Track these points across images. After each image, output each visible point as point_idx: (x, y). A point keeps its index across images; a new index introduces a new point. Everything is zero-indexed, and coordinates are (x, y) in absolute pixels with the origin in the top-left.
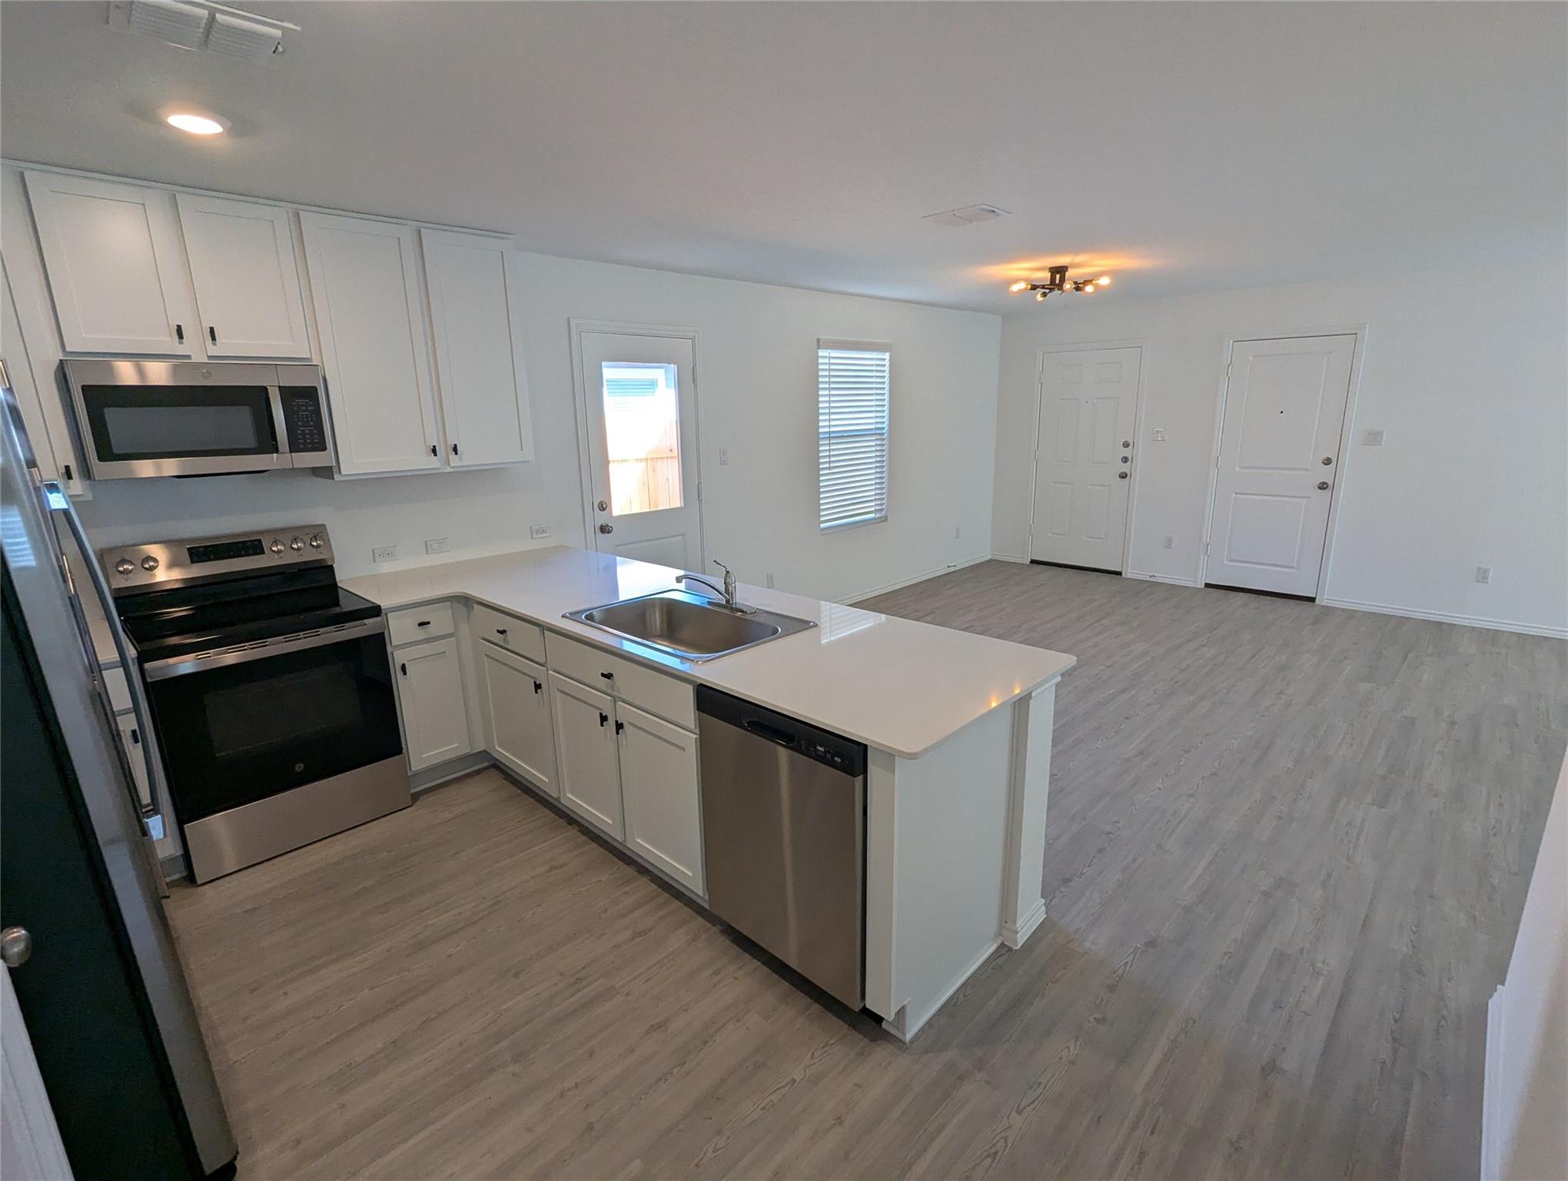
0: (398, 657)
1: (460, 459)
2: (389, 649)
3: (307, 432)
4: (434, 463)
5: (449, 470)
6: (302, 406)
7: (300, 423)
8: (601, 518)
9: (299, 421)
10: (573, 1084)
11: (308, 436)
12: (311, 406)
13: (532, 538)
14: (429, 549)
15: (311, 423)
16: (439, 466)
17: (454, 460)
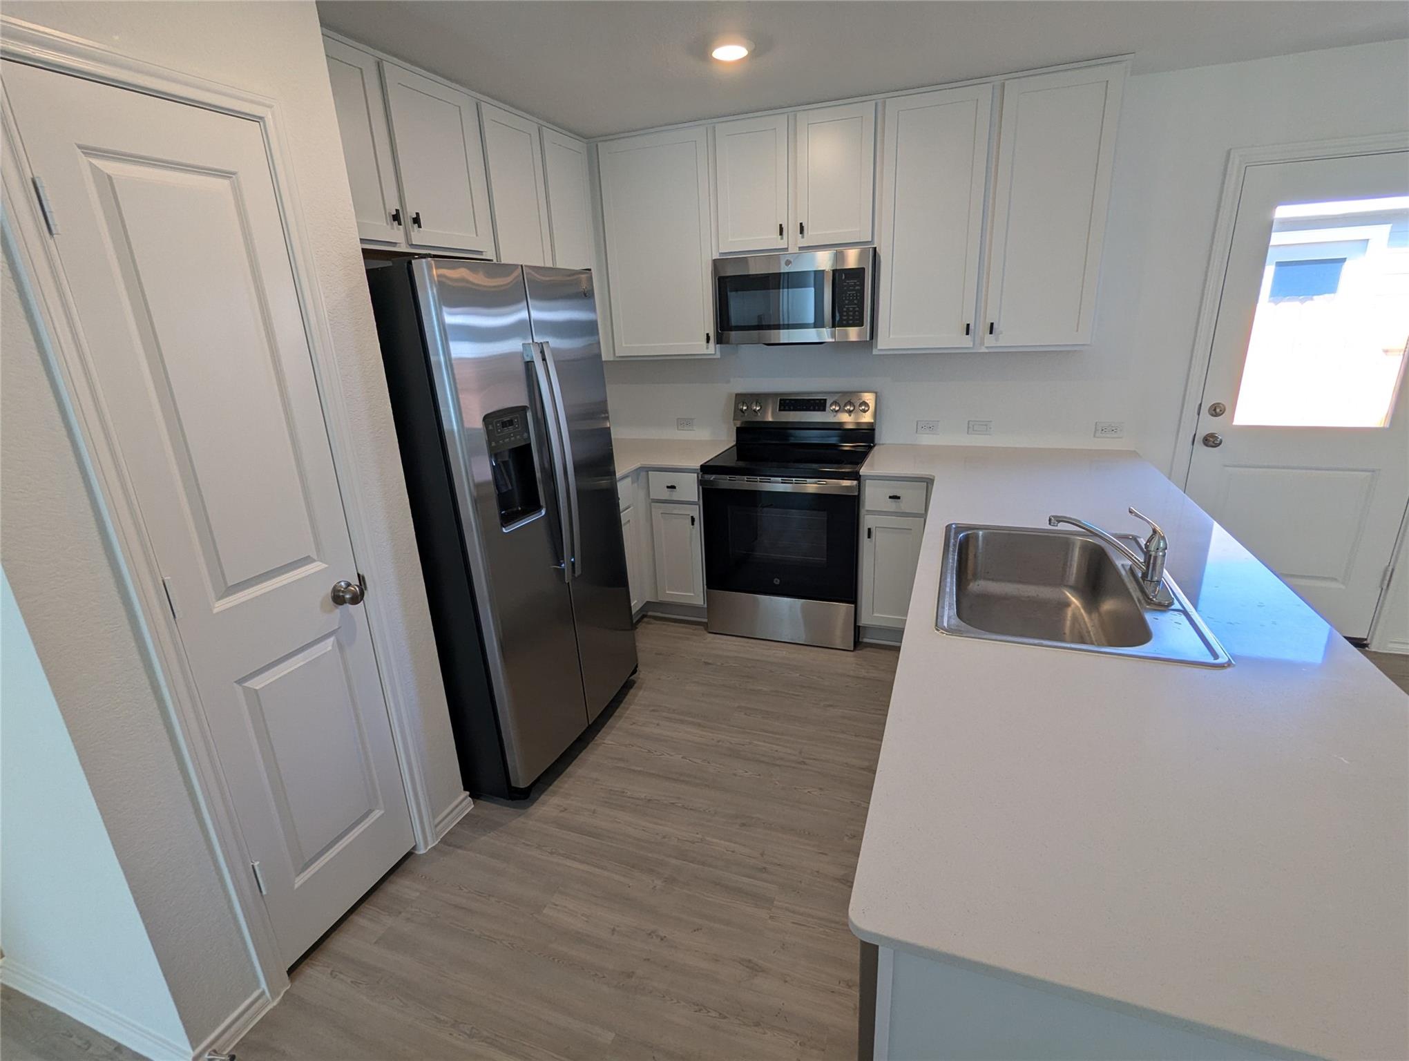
0: (867, 521)
1: (997, 340)
2: (863, 512)
3: (851, 309)
4: (967, 342)
5: (984, 350)
6: (852, 286)
7: (847, 302)
8: (1209, 425)
9: (846, 299)
10: (663, 935)
11: (851, 313)
12: (858, 285)
13: (1094, 436)
14: (971, 430)
15: (855, 302)
16: (971, 345)
17: (990, 341)
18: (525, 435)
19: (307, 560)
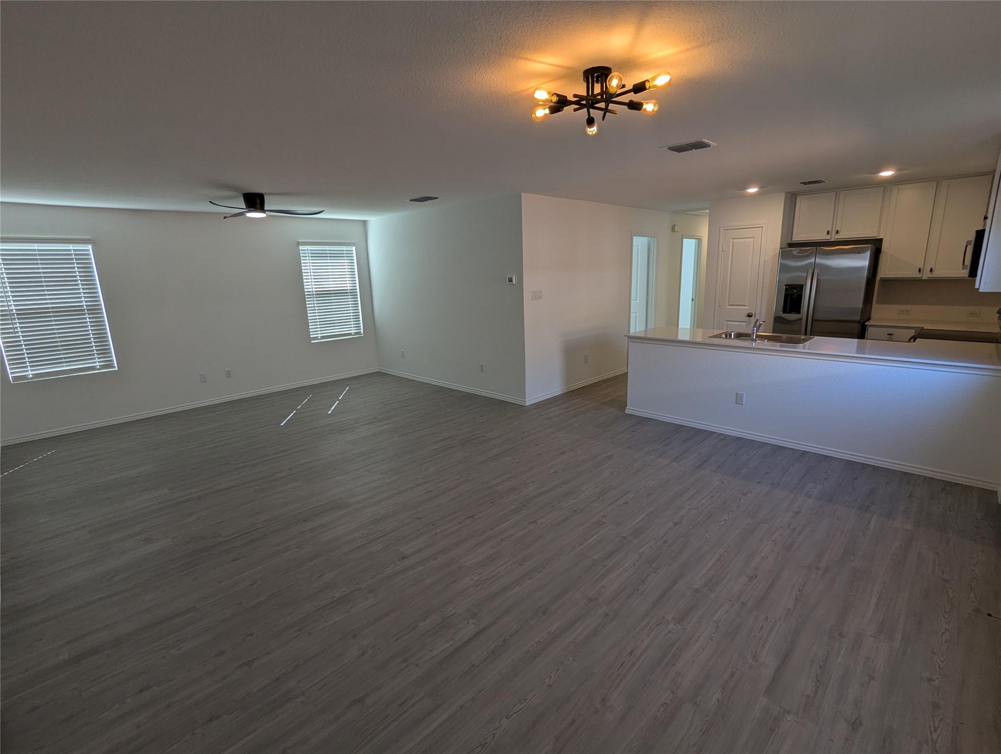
18: (801, 292)
19: (745, 306)
